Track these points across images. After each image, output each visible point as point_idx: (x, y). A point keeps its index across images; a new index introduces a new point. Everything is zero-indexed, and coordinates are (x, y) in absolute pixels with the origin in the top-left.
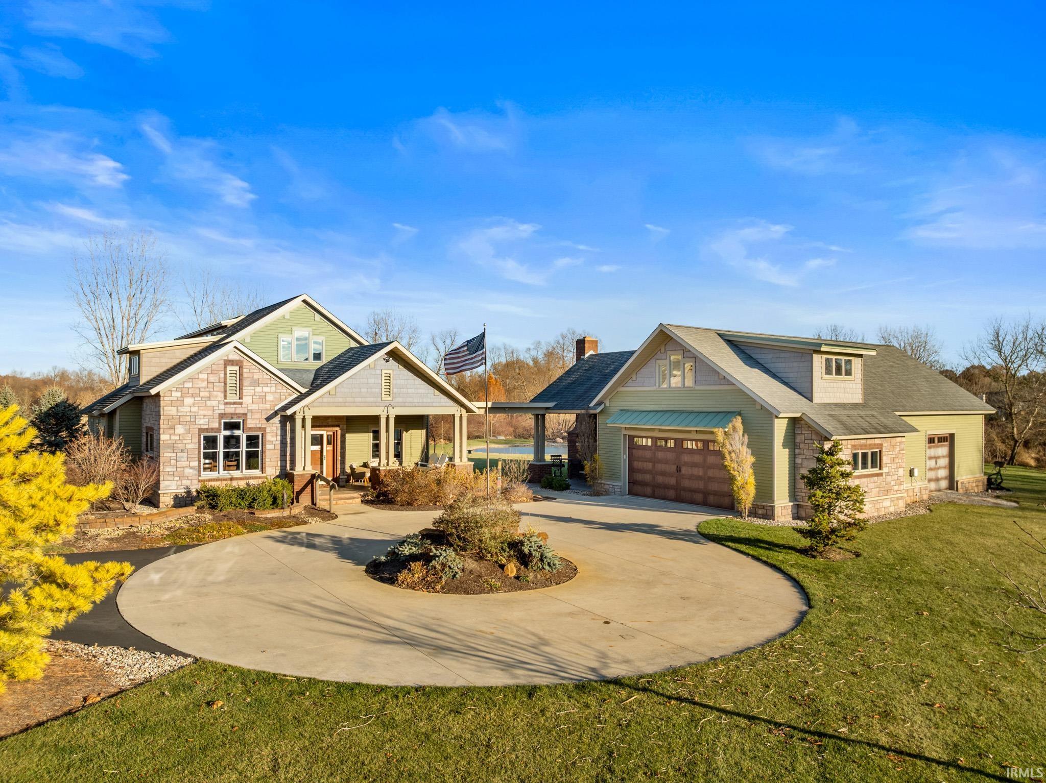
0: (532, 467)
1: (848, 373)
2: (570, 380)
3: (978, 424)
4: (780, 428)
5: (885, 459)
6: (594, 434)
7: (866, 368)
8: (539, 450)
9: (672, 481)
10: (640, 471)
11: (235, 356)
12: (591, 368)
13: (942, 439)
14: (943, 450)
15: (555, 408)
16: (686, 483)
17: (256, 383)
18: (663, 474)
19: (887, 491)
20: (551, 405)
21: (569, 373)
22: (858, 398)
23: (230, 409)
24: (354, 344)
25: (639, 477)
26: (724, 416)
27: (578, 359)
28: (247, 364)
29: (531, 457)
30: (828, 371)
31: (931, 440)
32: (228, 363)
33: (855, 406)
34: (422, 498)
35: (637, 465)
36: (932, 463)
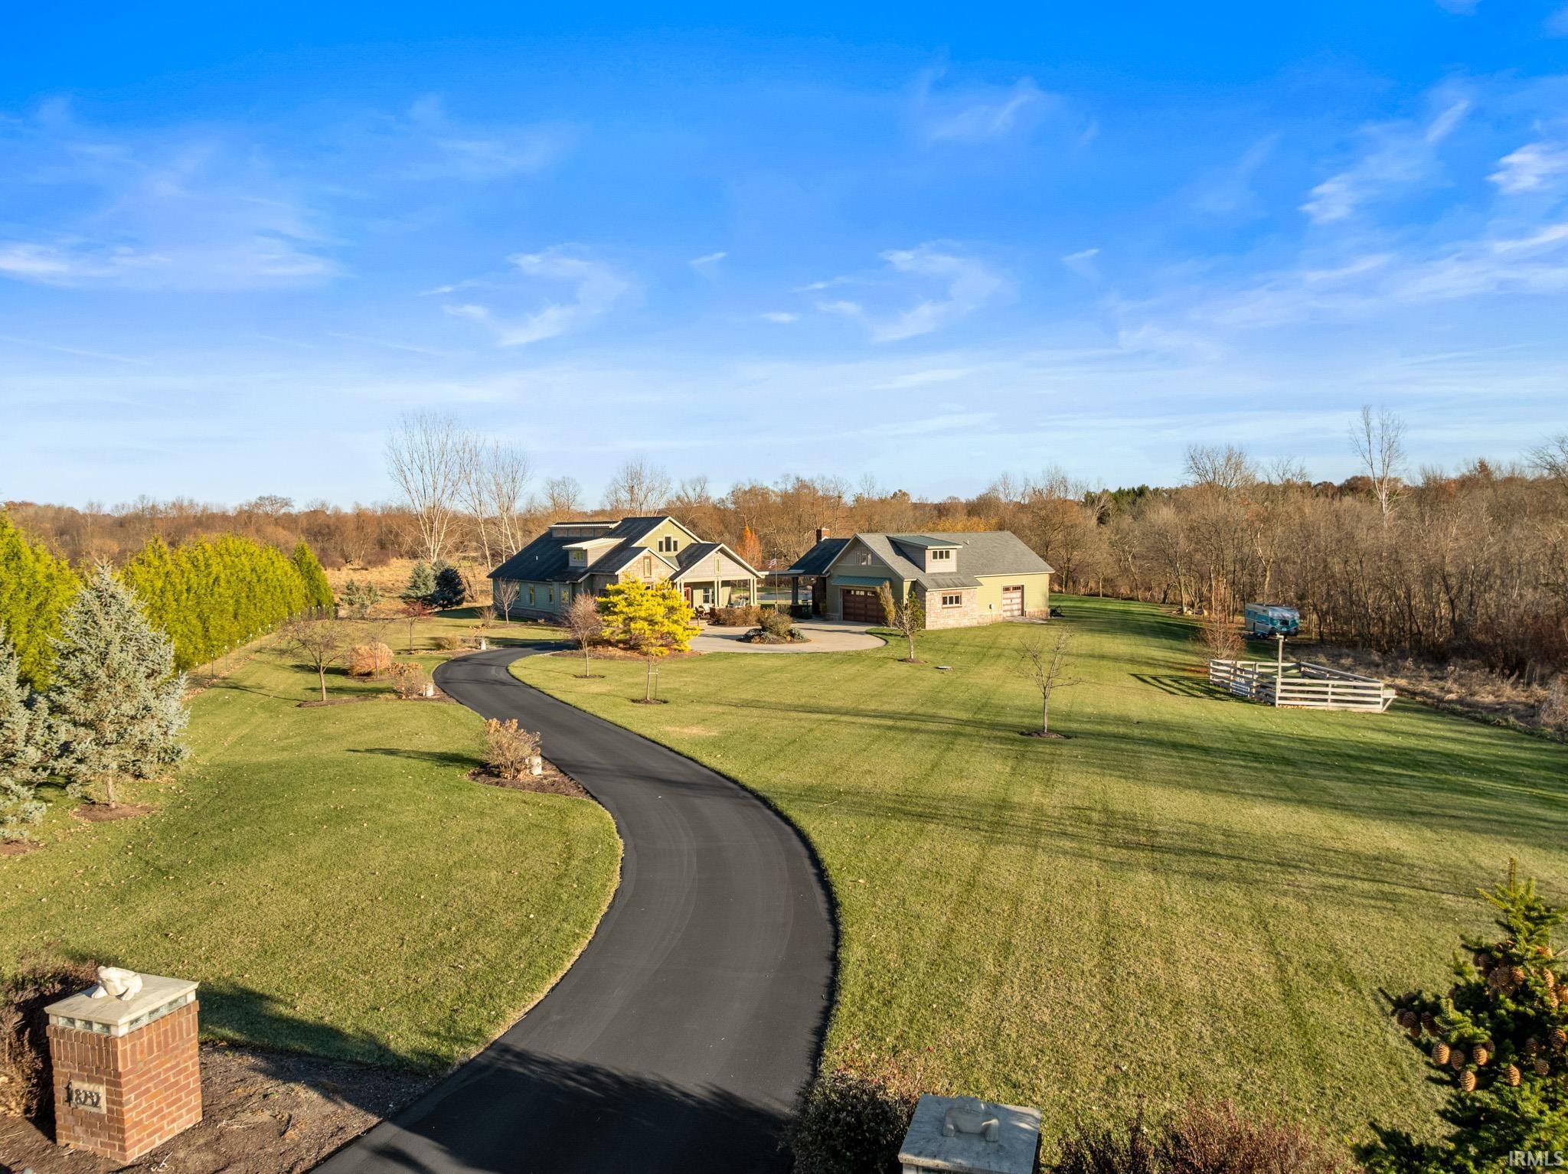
0: (791, 607)
1: (947, 556)
2: (811, 557)
3: (1045, 578)
4: (907, 586)
5: (963, 599)
6: (824, 589)
7: (959, 553)
8: (795, 597)
9: (863, 612)
10: (849, 607)
11: (648, 554)
12: (825, 548)
13: (1016, 588)
14: (1018, 594)
15: (804, 573)
16: (869, 613)
17: (657, 567)
18: (859, 608)
19: (965, 615)
20: (801, 571)
21: (812, 550)
22: (954, 569)
23: (647, 580)
24: (693, 541)
25: (848, 611)
26: (880, 580)
27: (818, 541)
28: (653, 558)
29: (790, 602)
30: (935, 557)
31: (1007, 589)
32: (645, 558)
33: (951, 574)
34: (739, 621)
35: (846, 604)
36: (1004, 602)
